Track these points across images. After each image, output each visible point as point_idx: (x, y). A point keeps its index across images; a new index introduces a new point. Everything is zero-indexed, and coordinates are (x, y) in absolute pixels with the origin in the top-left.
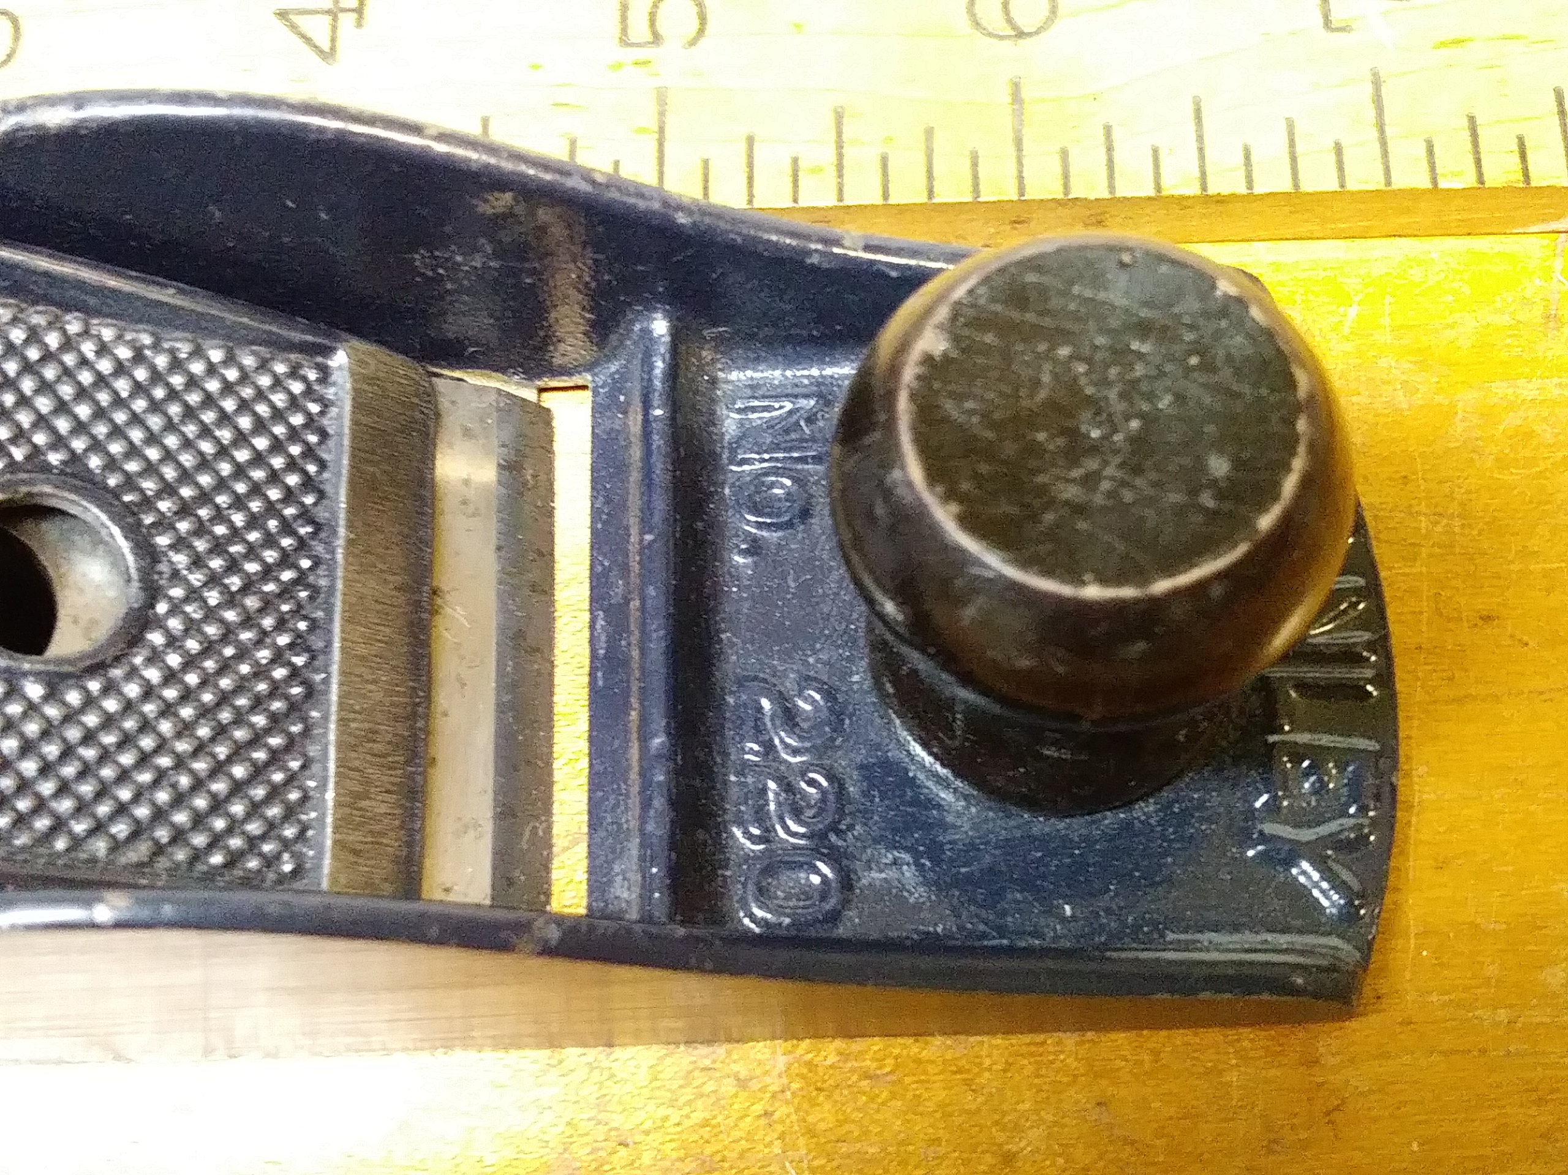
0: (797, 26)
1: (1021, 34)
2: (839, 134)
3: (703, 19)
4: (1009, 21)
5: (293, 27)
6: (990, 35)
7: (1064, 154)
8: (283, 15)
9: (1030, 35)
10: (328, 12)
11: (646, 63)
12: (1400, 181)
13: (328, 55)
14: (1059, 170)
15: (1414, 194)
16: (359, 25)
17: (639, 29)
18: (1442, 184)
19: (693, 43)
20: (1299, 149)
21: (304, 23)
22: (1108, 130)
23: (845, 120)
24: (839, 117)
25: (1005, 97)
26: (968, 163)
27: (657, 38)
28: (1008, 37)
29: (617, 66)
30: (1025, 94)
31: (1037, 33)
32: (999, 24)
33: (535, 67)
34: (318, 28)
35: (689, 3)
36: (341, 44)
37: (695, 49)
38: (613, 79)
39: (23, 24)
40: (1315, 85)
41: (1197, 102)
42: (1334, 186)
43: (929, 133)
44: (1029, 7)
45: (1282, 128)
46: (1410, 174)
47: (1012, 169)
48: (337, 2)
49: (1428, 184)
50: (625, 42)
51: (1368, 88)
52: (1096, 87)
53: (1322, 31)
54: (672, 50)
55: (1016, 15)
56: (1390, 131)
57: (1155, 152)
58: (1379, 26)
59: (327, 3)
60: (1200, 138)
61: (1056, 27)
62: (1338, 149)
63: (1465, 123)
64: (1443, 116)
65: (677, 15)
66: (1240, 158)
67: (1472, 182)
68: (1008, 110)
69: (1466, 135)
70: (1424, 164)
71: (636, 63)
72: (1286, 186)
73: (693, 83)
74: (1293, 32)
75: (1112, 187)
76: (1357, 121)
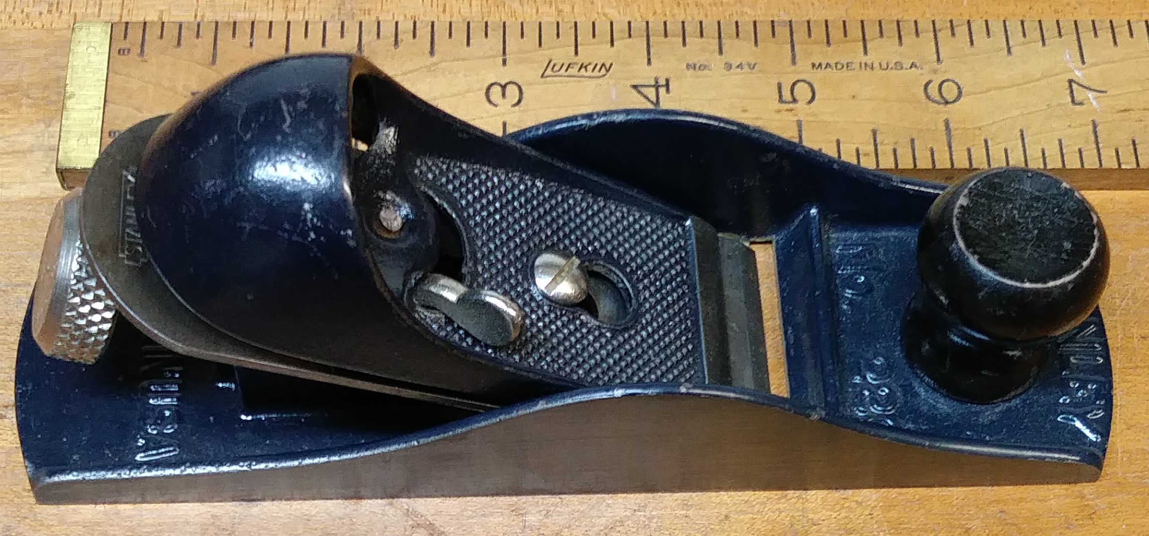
0: (854, 97)
1: (947, 103)
2: (875, 140)
3: (814, 92)
4: (942, 97)
5: (639, 92)
6: (935, 102)
7: (969, 150)
8: (633, 86)
9: (951, 103)
10: (653, 86)
11: (791, 110)
12: (1105, 165)
13: (657, 104)
14: (966, 157)
15: (1111, 170)
16: (668, 91)
17: (787, 95)
18: (1123, 167)
19: (810, 102)
20: (1064, 151)
21: (644, 90)
22: (986, 141)
23: (877, 135)
24: (874, 133)
25: (942, 127)
26: (929, 153)
27: (795, 101)
28: (940, 104)
29: (779, 111)
30: (951, 126)
31: (954, 101)
32: (938, 98)
33: (745, 111)
34: (650, 92)
35: (806, 86)
36: (661, 99)
37: (812, 105)
38: (778, 116)
39: (524, 88)
40: (1069, 126)
41: (1022, 132)
42: (1079, 166)
43: (912, 141)
44: (950, 92)
45: (1057, 142)
46: (1110, 162)
47: (947, 156)
48: (657, 82)
49: (1117, 167)
50: (781, 100)
51: (1091, 127)
52: (980, 125)
53: (1070, 104)
54: (801, 105)
55: (944, 95)
56: (1101, 145)
57: (1006, 151)
58: (1094, 103)
59: (653, 83)
60: (1024, 146)
61: (962, 100)
62: (1080, 151)
63: (1131, 142)
64: (1122, 140)
65: (802, 91)
66: (1040, 154)
67: (1135, 166)
68: (944, 133)
69: (1132, 147)
70: (1115, 159)
71: (787, 110)
72: (1060, 165)
73: (812, 119)
74: (1059, 105)
75: (989, 165)
76: (1087, 142)
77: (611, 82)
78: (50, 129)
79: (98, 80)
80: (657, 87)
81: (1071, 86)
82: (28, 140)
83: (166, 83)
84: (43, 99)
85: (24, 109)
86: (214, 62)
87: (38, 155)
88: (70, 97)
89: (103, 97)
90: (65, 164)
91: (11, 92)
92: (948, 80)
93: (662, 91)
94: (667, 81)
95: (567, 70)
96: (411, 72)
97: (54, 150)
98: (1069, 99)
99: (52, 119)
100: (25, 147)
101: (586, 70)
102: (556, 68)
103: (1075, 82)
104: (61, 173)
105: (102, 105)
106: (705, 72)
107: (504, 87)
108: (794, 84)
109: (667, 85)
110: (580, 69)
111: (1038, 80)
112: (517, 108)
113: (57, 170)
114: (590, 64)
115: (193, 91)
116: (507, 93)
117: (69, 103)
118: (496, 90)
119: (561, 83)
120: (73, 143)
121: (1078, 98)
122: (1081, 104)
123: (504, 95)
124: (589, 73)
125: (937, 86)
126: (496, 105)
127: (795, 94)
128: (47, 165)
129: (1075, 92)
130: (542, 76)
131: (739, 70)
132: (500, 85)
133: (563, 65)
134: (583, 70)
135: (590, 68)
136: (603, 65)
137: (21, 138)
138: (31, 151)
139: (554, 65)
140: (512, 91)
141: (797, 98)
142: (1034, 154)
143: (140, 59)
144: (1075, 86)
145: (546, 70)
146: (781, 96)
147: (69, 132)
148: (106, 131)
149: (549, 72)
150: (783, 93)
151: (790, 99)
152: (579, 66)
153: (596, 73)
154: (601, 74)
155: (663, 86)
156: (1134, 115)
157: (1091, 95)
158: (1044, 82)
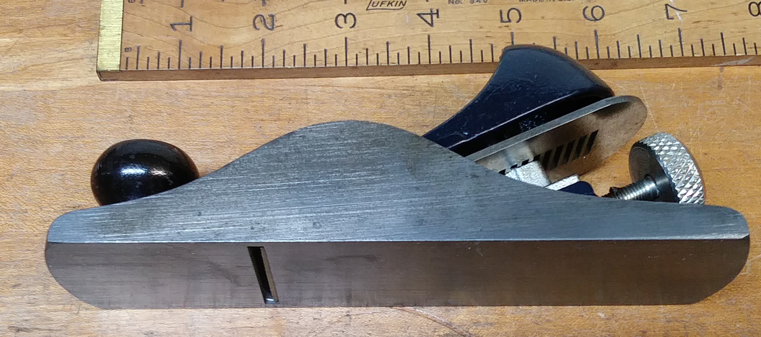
0: (543, 17)
1: (596, 20)
2: (555, 43)
3: (520, 16)
5: (422, 18)
6: (589, 20)
7: (608, 48)
8: (419, 15)
9: (598, 20)
10: (430, 14)
11: (508, 26)
12: (685, 55)
13: (432, 25)
14: (606, 52)
15: (688, 58)
16: (438, 17)
17: (505, 18)
18: (695, 55)
19: (518, 22)
20: (662, 47)
21: (425, 17)
22: (618, 42)
23: (556, 40)
24: (554, 39)
25: (593, 35)
26: (585, 50)
27: (510, 21)
28: (592, 20)
29: (500, 27)
30: (598, 34)
31: (600, 19)
32: (591, 17)
33: (481, 28)
34: (428, 18)
35: (516, 12)
36: (434, 22)
37: (519, 23)
38: (500, 30)
39: (356, 16)
40: (665, 32)
41: (638, 36)
42: (670, 56)
43: (576, 43)
44: (598, 13)
45: (658, 42)
46: (688, 53)
47: (596, 52)
48: (431, 11)
49: (692, 56)
50: (502, 21)
51: (678, 33)
52: (613, 32)
53: (666, 19)
54: (513, 23)
55: (594, 15)
56: (683, 43)
57: (629, 47)
58: (680, 18)
59: (429, 12)
60: (639, 44)
61: (604, 18)
62: (671, 47)
63: (700, 41)
64: (695, 39)
65: (514, 15)
66: (648, 49)
67: (702, 55)
68: (594, 38)
69: (700, 44)
70: (691, 51)
71: (505, 26)
72: (659, 56)
73: (519, 31)
74: (660, 19)
75: (619, 56)
76: (675, 41)
77: (406, 12)
78: (93, 45)
79: (118, 18)
80: (431, 14)
81: (666, 8)
82: (81, 51)
83: (156, 19)
84: (88, 27)
85: (77, 34)
86: (182, 6)
87: (86, 61)
88: (103, 29)
89: (121, 28)
90: (101, 68)
91: (70, 24)
92: (597, 6)
93: (435, 17)
94: (438, 11)
95: (380, 6)
96: (293, 9)
97: (95, 57)
98: (666, 16)
99: (93, 39)
100: (78, 56)
101: (392, 5)
102: (375, 5)
103: (669, 6)
104: (99, 73)
105: (120, 33)
106: (459, 4)
107: (345, 17)
108: (510, 11)
109: (437, 13)
110: (388, 6)
111: (648, 5)
112: (353, 29)
113: (97, 71)
114: (394, 1)
115: (172, 24)
116: (347, 20)
117: (102, 32)
118: (341, 18)
119: (377, 13)
120: (105, 55)
121: (671, 15)
122: (672, 19)
123: (345, 22)
124: (393, 7)
125: (591, 10)
126: (341, 28)
127: (510, 16)
128: (91, 66)
129: (669, 12)
130: (367, 10)
131: (478, 3)
132: (343, 15)
133: (378, 2)
134: (390, 5)
135: (394, 4)
136: (401, 2)
137: (76, 51)
138: (82, 59)
139: (374, 3)
140: (350, 18)
141: (511, 18)
142: (645, 48)
143: (141, 5)
144: (669, 8)
145: (368, 7)
146: (502, 18)
147: (103, 49)
148: (124, 48)
149: (371, 7)
150: (503, 16)
151: (507, 20)
152: (388, 3)
153: (397, 7)
154: (399, 8)
155: (434, 14)
156: (702, 24)
157: (678, 13)
158: (651, 6)
